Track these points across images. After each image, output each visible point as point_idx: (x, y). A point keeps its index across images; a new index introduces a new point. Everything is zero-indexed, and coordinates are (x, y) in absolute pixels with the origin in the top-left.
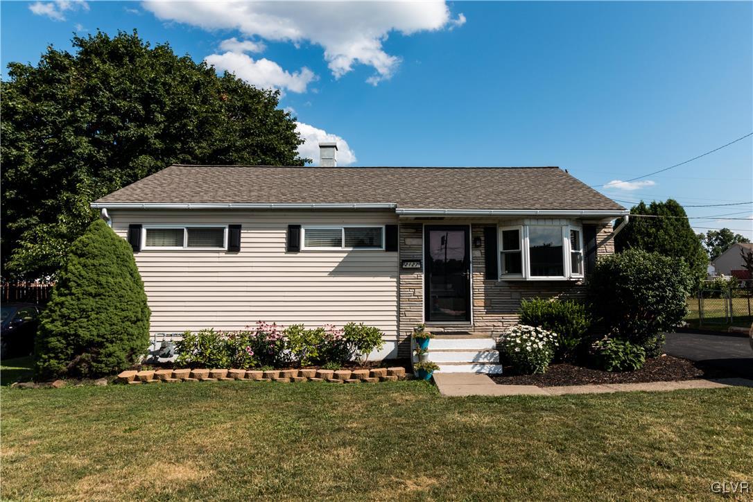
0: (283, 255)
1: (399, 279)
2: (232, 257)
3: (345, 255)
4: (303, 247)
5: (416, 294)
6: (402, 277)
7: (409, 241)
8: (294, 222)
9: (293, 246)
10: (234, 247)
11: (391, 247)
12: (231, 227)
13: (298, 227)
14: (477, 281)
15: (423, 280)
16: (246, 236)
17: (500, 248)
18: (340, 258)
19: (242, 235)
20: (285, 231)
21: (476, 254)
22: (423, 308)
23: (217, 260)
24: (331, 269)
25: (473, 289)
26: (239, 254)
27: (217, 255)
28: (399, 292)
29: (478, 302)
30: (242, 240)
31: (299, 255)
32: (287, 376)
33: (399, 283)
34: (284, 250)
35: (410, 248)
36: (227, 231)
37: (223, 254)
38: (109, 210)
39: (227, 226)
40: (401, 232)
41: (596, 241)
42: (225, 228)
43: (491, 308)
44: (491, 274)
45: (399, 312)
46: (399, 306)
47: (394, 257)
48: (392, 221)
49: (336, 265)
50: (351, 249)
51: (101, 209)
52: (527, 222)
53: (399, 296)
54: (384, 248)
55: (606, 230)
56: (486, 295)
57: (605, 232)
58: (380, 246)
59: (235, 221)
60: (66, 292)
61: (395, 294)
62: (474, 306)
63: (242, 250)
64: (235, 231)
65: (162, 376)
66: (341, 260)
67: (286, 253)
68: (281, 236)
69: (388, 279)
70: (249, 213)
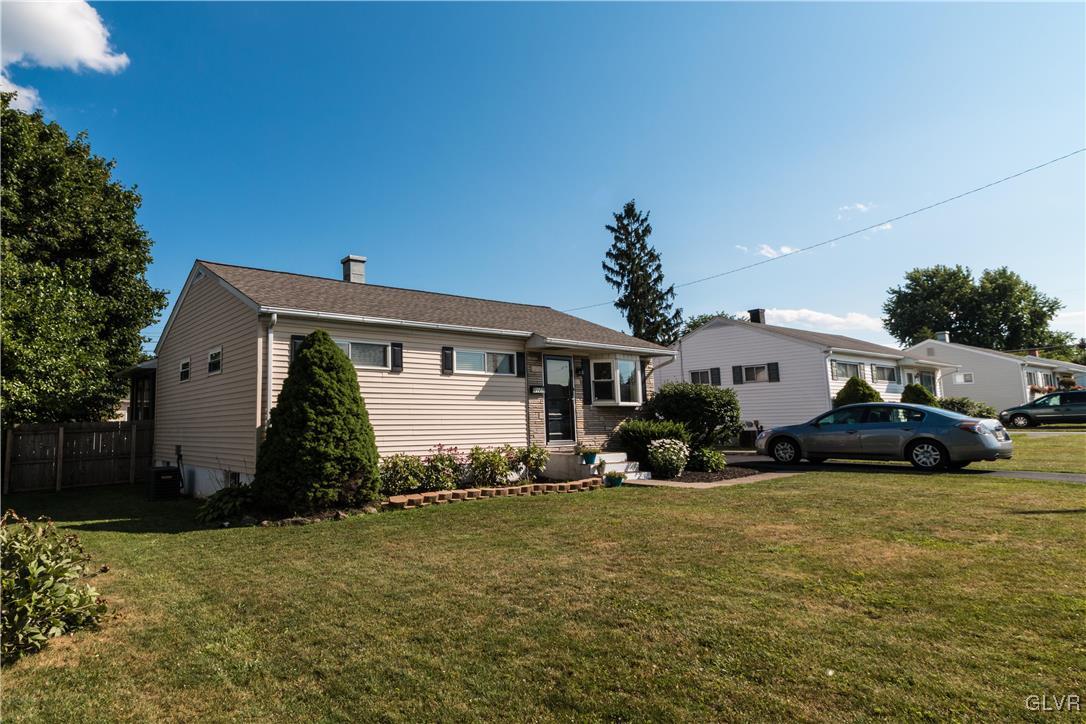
0: (439, 377)
1: (527, 403)
2: (394, 378)
3: (487, 379)
4: (455, 371)
5: (540, 417)
6: (529, 401)
7: (534, 368)
8: (447, 344)
9: (447, 367)
10: (397, 366)
11: (521, 374)
12: (393, 345)
13: (451, 349)
14: (578, 405)
15: (544, 405)
16: (408, 356)
17: (592, 378)
18: (483, 382)
19: (404, 355)
20: (440, 353)
21: (577, 382)
22: (545, 430)
23: (380, 380)
24: (478, 393)
25: (576, 413)
26: (401, 375)
27: (380, 375)
28: (528, 416)
29: (579, 425)
30: (404, 360)
31: (452, 377)
32: (529, 491)
33: (527, 407)
34: (439, 372)
35: (535, 374)
36: (389, 349)
37: (385, 374)
38: (279, 316)
39: (389, 344)
40: (529, 359)
42: (388, 346)
43: (589, 431)
44: (587, 401)
45: (528, 434)
46: (528, 429)
47: (522, 383)
48: (521, 349)
49: (481, 388)
50: (490, 373)
51: (271, 314)
52: (618, 356)
53: (528, 419)
54: (516, 375)
55: (649, 366)
56: (584, 418)
57: (649, 368)
58: (513, 372)
59: (398, 339)
60: (330, 410)
61: (524, 417)
62: (577, 428)
63: (405, 370)
64: (398, 348)
65: (434, 498)
66: (484, 384)
67: (441, 375)
68: (435, 358)
69: (519, 403)
70: (409, 332)
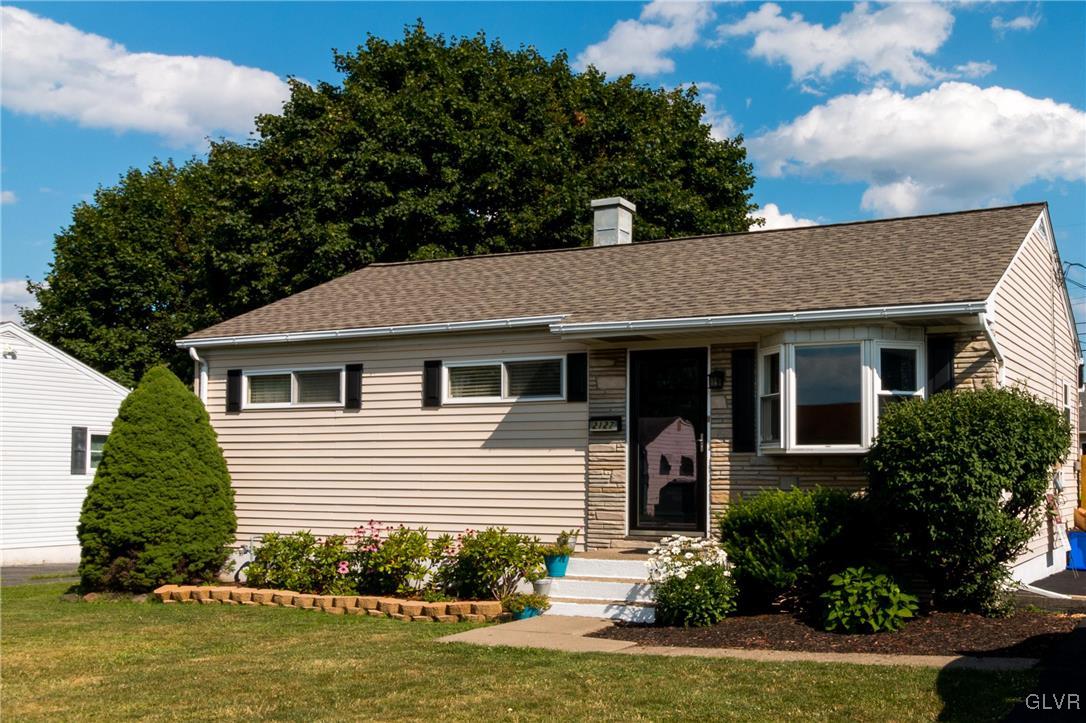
0: (419, 412)
1: (587, 452)
2: (352, 418)
3: (507, 410)
4: (445, 399)
5: (615, 479)
6: (592, 447)
7: (605, 383)
8: (433, 356)
9: (431, 399)
10: (354, 403)
11: (577, 394)
12: (349, 368)
13: (439, 364)
14: (718, 454)
15: (627, 454)
16: (369, 382)
18: (498, 415)
19: (364, 381)
20: (421, 373)
21: (717, 403)
22: (627, 504)
23: (333, 422)
24: (487, 436)
25: (712, 470)
26: (360, 413)
27: (332, 415)
28: (587, 476)
29: (718, 497)
30: (363, 389)
31: (441, 411)
33: (587, 458)
34: (419, 404)
35: (605, 394)
36: (343, 375)
37: (340, 413)
39: (344, 368)
40: (592, 367)
41: (952, 368)
42: (341, 370)
44: (743, 442)
45: (586, 511)
46: (587, 501)
47: (581, 411)
48: (576, 348)
49: (494, 427)
50: (514, 400)
51: (190, 349)
53: (588, 482)
54: (565, 397)
55: (977, 345)
56: (734, 481)
57: (976, 350)
58: (558, 392)
59: (354, 358)
61: (582, 478)
62: (712, 503)
63: (364, 405)
64: (355, 371)
66: (500, 419)
67: (422, 409)
68: (414, 380)
69: (572, 452)
70: (374, 344)
